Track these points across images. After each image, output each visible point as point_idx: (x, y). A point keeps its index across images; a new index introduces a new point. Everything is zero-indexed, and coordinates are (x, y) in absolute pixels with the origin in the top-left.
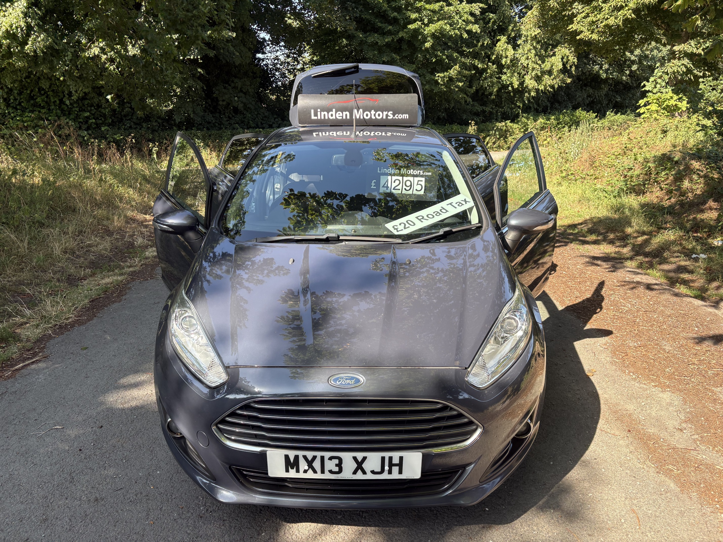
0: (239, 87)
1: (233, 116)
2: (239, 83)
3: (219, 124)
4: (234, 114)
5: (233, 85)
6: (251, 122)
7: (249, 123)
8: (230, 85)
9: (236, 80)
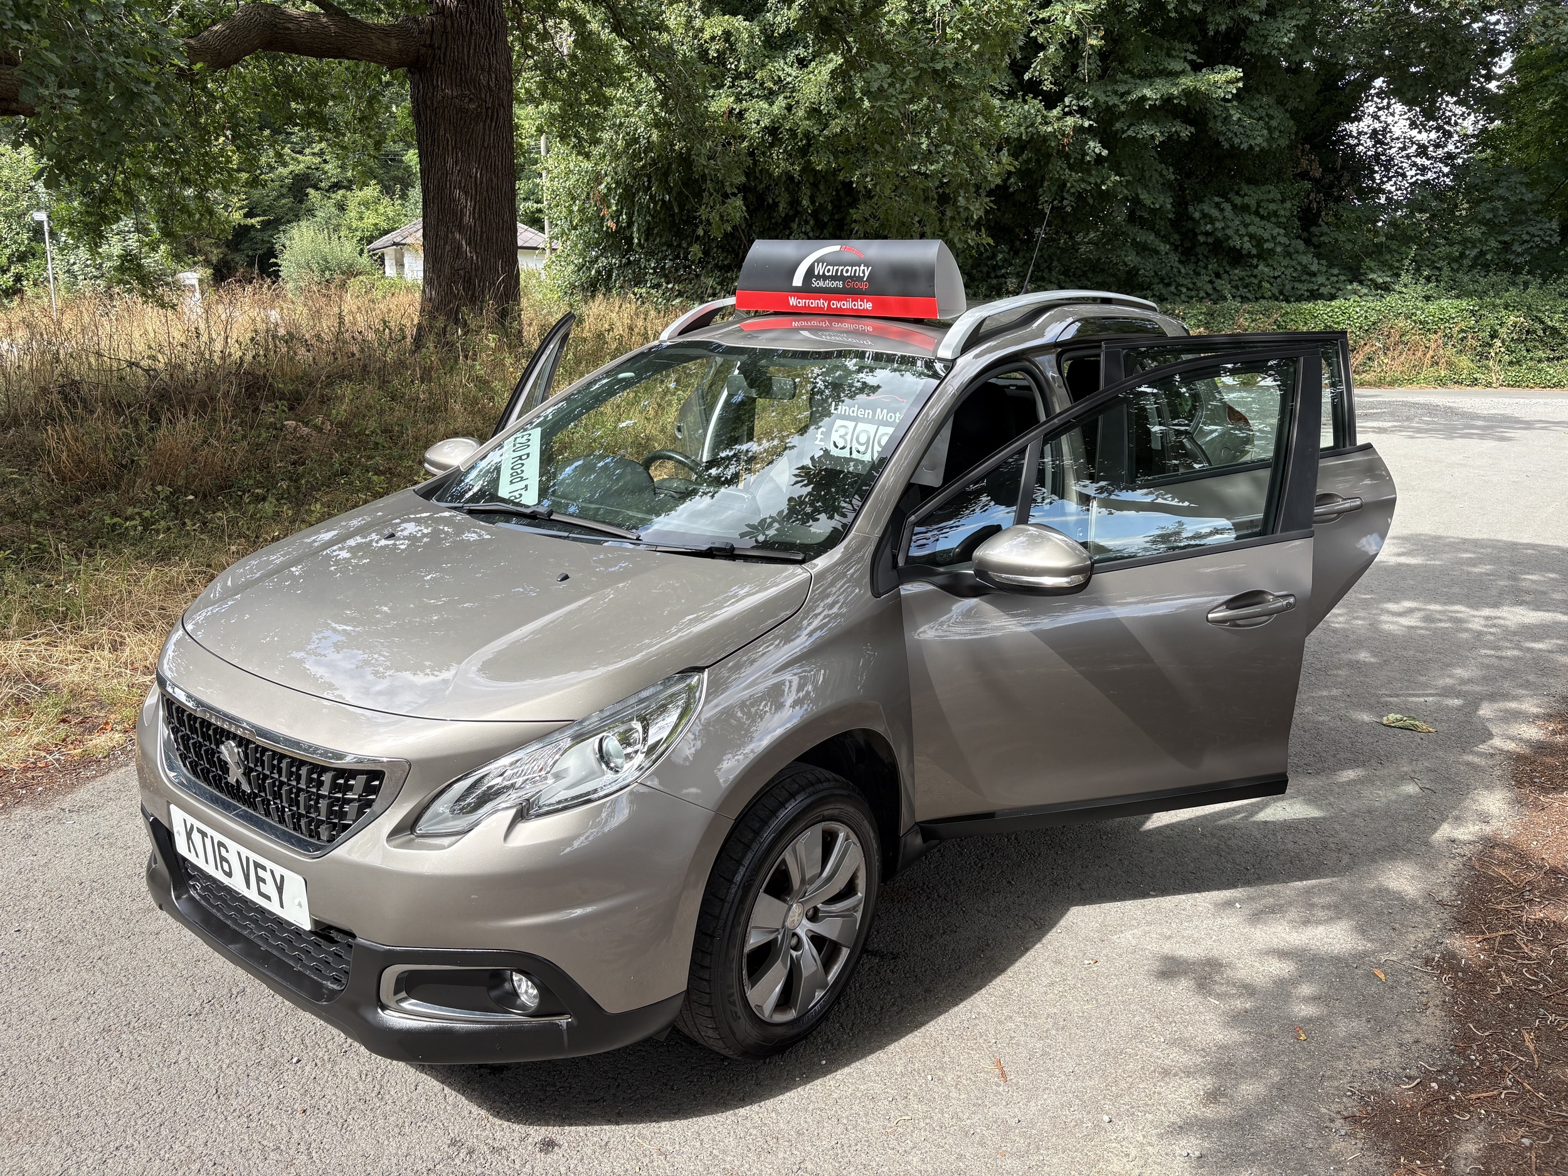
0: (1253, 204)
1: (1226, 272)
2: (1251, 196)
3: (1188, 289)
4: (1228, 268)
5: (1238, 201)
6: (1266, 285)
7: (1260, 287)
8: (1228, 200)
9: (1245, 188)
